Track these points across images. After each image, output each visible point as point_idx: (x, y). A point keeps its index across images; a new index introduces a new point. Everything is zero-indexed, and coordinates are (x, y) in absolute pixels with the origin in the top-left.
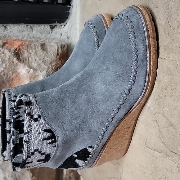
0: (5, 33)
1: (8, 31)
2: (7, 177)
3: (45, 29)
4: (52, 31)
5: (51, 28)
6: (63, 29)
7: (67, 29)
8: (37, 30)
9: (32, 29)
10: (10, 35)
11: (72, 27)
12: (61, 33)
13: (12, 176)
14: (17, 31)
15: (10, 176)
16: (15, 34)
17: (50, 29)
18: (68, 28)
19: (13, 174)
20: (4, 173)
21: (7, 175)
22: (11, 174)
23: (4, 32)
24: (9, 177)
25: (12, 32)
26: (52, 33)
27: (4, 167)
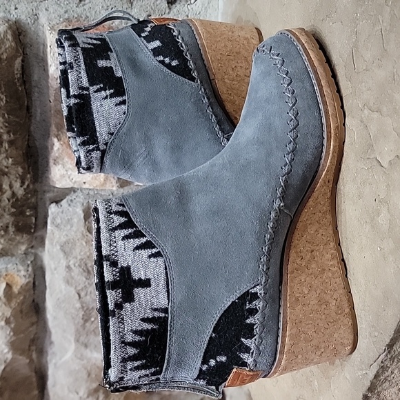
0: (79, 10)
1: (85, 7)
2: (72, 266)
3: (157, 6)
4: (170, 9)
5: (168, 3)
6: (192, 6)
7: (200, 6)
8: (141, 6)
9: (132, 4)
10: (88, 15)
11: (211, 4)
12: (187, 14)
13: (80, 266)
14: (102, 7)
15: (77, 265)
16: (98, 12)
17: (167, 5)
18: (203, 5)
19: (82, 262)
20: (67, 258)
21: (71, 263)
22: (79, 262)
23: (78, 8)
24: (75, 266)
25: (93, 9)
26: (169, 13)
27: (67, 250)
